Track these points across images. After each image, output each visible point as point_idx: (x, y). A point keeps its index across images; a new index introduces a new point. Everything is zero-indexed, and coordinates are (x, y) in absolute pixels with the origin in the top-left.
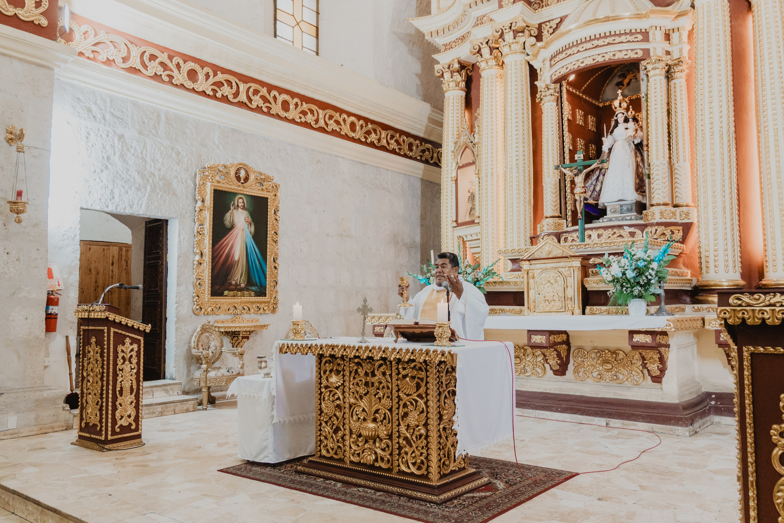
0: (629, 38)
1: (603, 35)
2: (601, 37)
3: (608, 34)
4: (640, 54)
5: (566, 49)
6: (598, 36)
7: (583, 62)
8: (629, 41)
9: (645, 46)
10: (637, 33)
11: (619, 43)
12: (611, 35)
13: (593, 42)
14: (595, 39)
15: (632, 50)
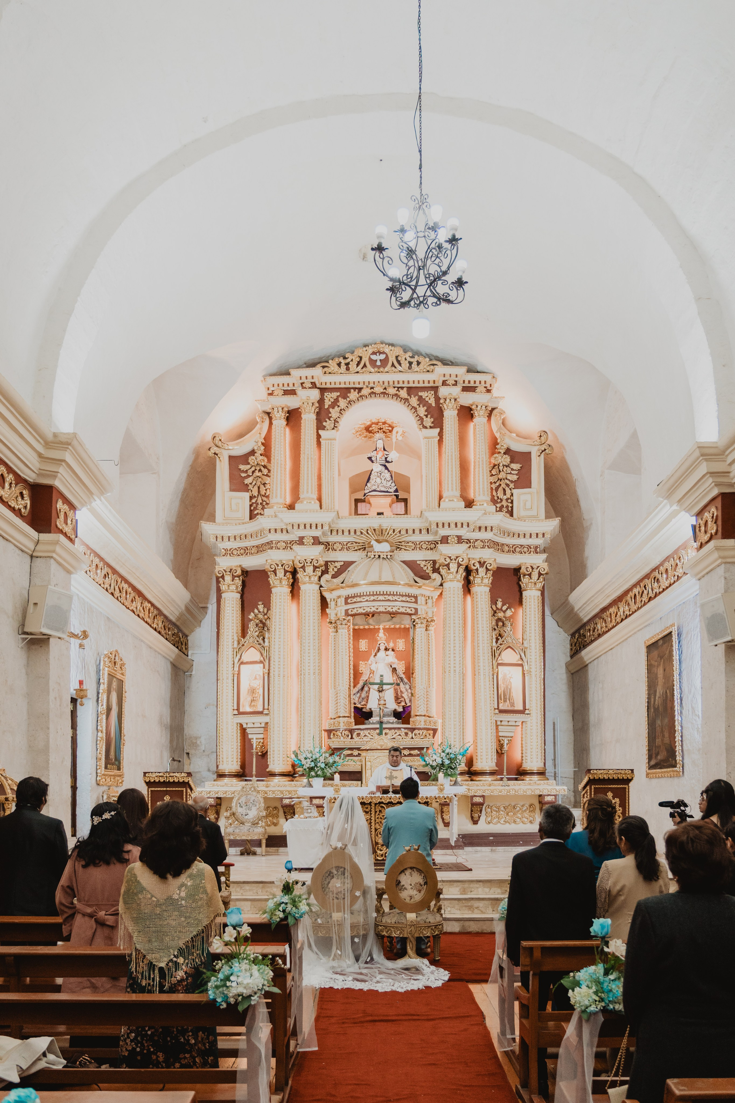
0: (408, 599)
1: (392, 593)
2: (390, 595)
3: (395, 593)
4: (413, 611)
5: (363, 595)
6: (388, 593)
7: (377, 609)
8: (407, 601)
9: (414, 605)
10: (412, 596)
11: (402, 601)
12: (397, 595)
13: (386, 596)
14: (387, 594)
15: (409, 608)
